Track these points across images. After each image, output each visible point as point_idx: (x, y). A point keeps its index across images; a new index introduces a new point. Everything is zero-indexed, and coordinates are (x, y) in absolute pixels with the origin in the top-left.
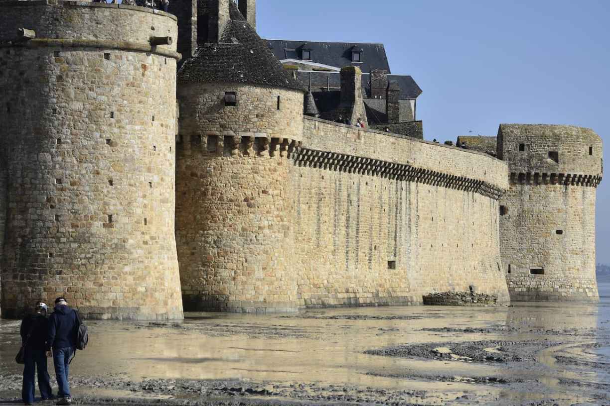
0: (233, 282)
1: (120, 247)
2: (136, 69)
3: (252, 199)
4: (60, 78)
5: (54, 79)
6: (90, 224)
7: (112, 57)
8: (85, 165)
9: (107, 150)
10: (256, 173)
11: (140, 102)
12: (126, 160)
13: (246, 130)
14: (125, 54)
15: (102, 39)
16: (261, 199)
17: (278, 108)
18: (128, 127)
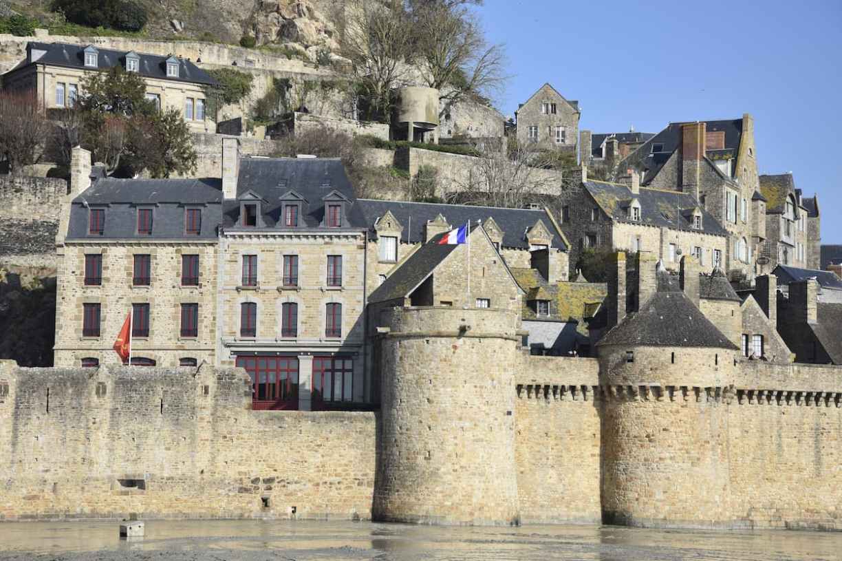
0: (636, 502)
1: (434, 473)
2: (448, 349)
3: (653, 435)
4: (401, 358)
5: (398, 359)
6: (416, 457)
7: (430, 342)
8: (414, 417)
9: (426, 405)
10: (657, 414)
11: (452, 372)
12: (440, 413)
13: (642, 381)
14: (439, 339)
15: (424, 331)
16: (660, 436)
17: (673, 362)
18: (442, 390)
